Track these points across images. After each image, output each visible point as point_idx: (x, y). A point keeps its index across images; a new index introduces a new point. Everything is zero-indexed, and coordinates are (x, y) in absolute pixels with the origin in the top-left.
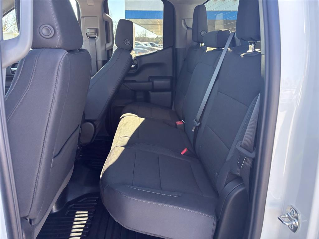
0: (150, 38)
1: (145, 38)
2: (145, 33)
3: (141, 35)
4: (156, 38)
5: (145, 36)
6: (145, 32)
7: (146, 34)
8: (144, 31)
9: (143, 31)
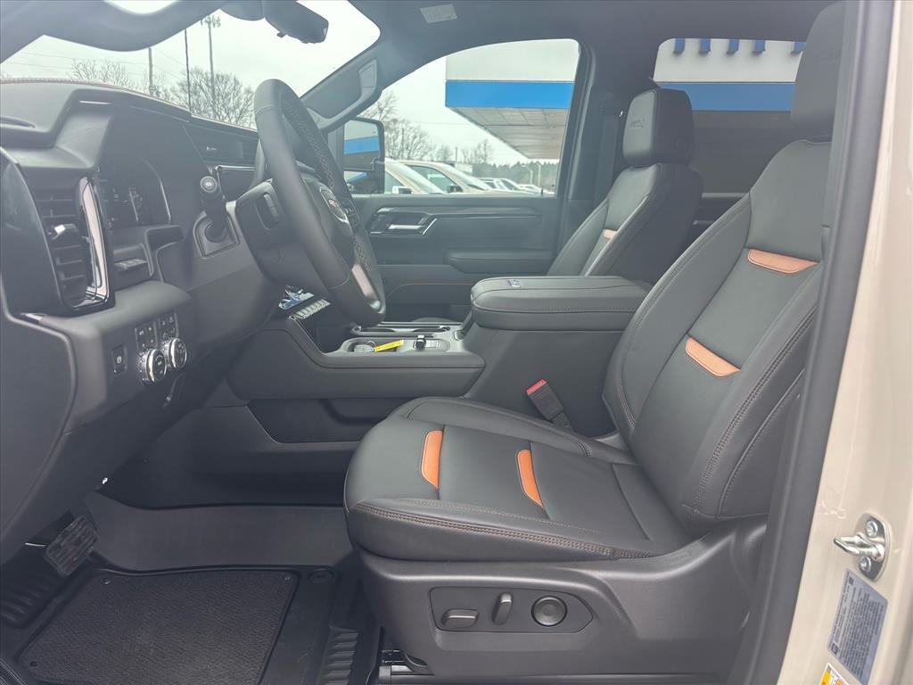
0: (497, 166)
1: (485, 164)
2: (483, 153)
3: (474, 156)
4: (515, 166)
5: (483, 161)
6: (485, 150)
7: (486, 156)
8: (482, 146)
9: (479, 147)
